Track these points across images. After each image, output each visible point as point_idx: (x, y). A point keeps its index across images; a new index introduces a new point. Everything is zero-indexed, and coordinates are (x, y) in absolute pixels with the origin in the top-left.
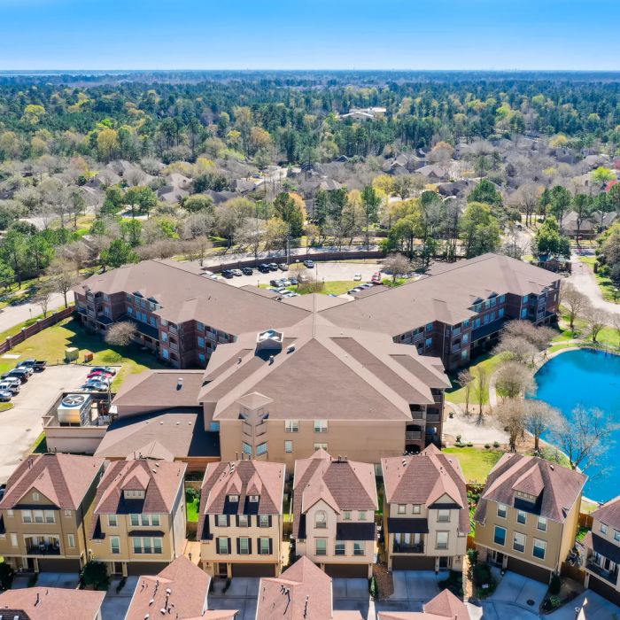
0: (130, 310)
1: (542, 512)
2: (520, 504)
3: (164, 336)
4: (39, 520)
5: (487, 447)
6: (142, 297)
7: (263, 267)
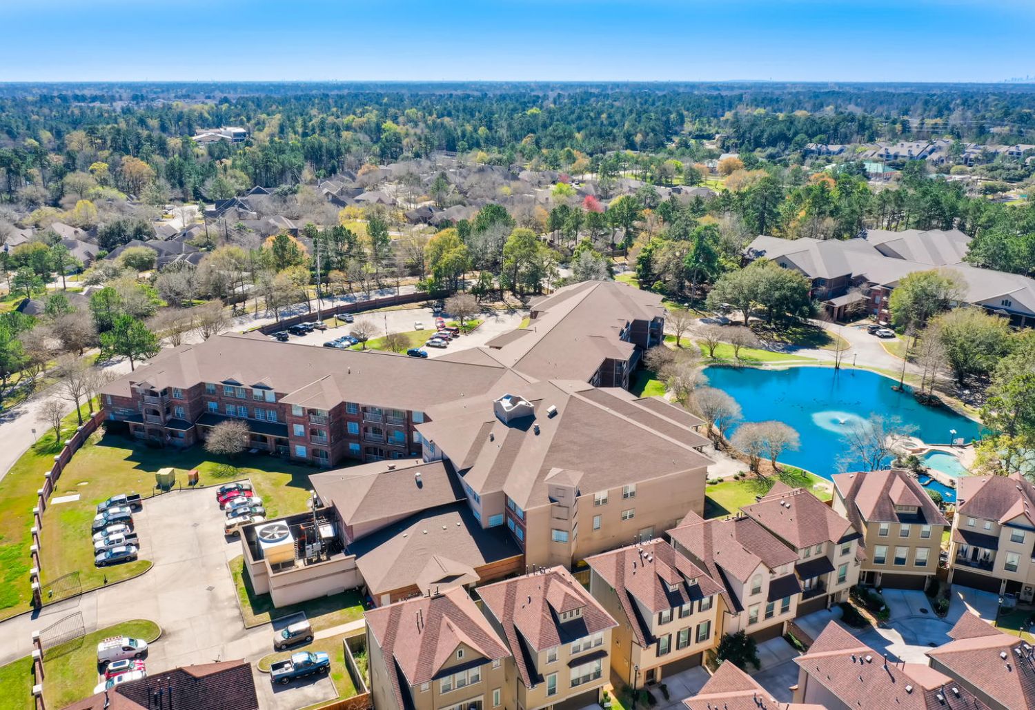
0: (212, 405)
1: (928, 520)
2: (905, 518)
3: (299, 429)
4: (461, 684)
5: (737, 478)
6: (239, 385)
7: (298, 329)
